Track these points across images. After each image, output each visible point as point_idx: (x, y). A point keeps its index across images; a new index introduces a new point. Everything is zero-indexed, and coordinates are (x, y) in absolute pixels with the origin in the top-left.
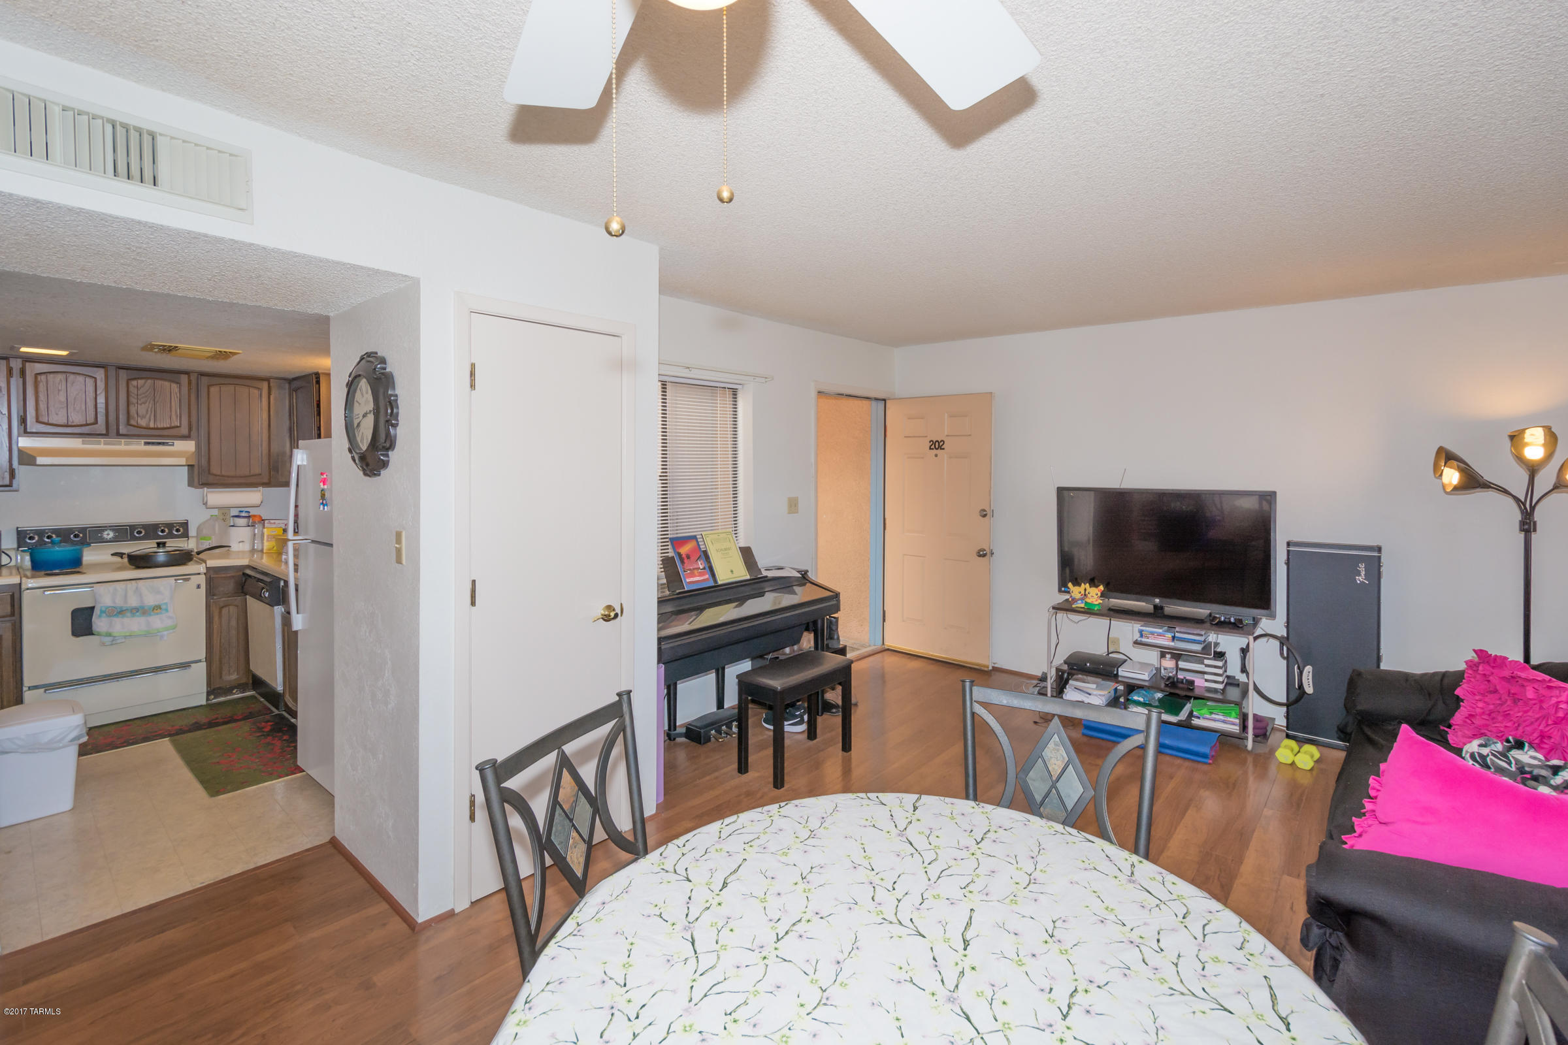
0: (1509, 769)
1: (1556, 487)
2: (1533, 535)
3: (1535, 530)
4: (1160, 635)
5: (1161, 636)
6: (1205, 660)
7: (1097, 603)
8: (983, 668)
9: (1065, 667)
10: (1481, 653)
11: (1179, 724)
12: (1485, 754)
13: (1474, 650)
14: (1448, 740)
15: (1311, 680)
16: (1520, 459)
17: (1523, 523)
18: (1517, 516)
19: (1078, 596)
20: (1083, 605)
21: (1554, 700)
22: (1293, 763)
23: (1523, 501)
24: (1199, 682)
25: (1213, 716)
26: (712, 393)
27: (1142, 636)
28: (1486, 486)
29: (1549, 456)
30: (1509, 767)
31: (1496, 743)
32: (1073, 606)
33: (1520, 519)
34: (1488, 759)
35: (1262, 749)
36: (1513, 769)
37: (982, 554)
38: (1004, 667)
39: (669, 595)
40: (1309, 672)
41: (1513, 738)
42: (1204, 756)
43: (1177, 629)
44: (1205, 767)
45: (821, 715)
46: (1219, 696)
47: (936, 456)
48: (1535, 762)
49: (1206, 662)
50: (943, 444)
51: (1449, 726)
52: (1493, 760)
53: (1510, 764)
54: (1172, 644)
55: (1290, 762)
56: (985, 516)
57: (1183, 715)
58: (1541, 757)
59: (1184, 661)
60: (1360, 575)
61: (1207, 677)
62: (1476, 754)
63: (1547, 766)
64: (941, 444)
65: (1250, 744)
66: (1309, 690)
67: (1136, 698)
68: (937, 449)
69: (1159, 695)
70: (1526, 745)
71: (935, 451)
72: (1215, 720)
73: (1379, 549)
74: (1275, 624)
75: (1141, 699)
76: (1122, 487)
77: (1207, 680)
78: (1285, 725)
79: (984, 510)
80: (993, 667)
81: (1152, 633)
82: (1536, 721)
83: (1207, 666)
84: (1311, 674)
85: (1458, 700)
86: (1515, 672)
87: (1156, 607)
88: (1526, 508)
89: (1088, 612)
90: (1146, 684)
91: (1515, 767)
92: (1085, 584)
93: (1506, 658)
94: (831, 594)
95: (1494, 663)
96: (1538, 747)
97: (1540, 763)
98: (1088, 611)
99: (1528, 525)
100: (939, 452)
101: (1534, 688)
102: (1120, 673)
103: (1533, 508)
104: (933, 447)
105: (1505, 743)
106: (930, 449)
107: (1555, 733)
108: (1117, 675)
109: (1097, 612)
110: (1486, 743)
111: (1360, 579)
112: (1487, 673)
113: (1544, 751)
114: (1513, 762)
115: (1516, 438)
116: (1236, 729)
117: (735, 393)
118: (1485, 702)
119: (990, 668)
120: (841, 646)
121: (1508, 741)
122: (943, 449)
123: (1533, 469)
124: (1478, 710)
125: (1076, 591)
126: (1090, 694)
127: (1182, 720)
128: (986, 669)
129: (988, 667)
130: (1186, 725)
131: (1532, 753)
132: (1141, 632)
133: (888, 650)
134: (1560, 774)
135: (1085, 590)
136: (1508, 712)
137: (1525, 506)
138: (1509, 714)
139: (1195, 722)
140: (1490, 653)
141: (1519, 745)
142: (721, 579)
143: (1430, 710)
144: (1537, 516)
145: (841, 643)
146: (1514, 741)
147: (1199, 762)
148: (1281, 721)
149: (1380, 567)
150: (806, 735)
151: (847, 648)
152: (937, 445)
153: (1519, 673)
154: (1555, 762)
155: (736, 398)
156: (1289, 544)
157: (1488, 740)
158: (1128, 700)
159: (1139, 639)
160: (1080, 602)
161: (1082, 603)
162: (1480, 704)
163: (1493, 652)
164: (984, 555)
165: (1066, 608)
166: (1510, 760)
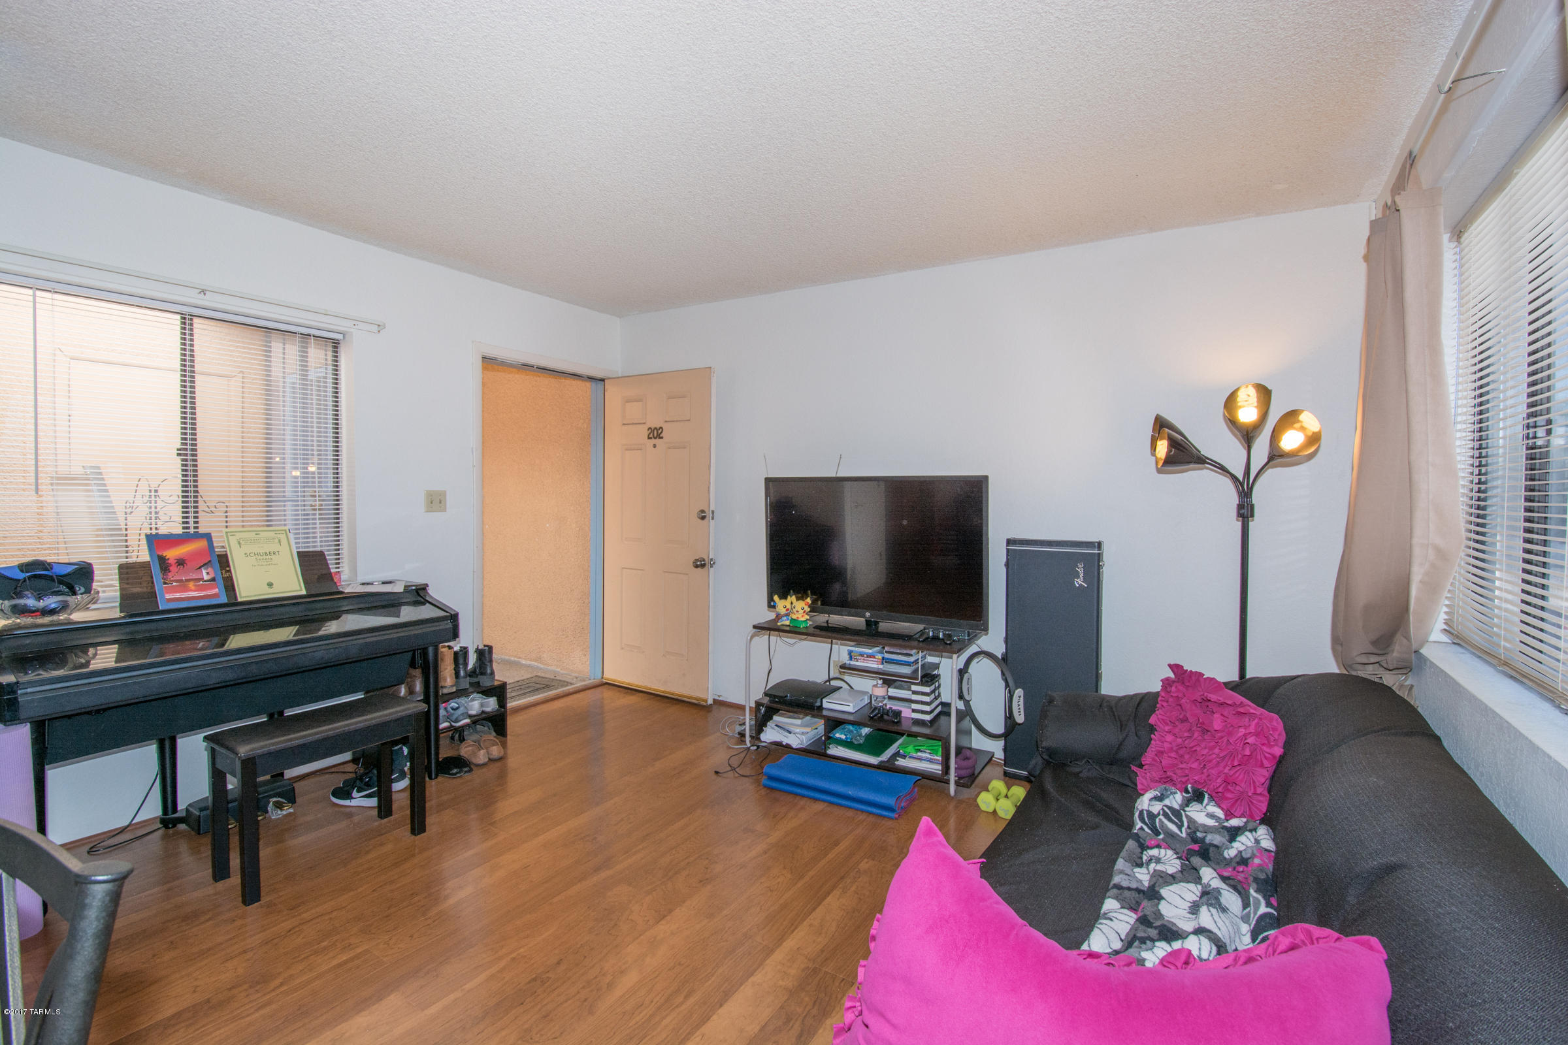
0: (1179, 835)
1: (1271, 458)
2: (1250, 523)
3: (1252, 516)
4: (870, 656)
5: (872, 657)
6: (912, 686)
7: (803, 619)
8: (702, 703)
9: (766, 700)
10: (1176, 668)
11: (880, 767)
12: (1156, 813)
13: (1170, 666)
14: (1136, 785)
15: (1022, 707)
16: (1232, 422)
17: (1240, 507)
18: (1234, 499)
19: (783, 611)
20: (787, 623)
21: (1242, 731)
22: (995, 812)
23: (1241, 479)
24: (907, 713)
25: (920, 754)
26: (266, 336)
27: (851, 658)
28: (1200, 460)
29: (1264, 416)
30: (1179, 833)
31: (1175, 793)
32: (779, 624)
33: (1237, 502)
34: (1157, 820)
35: (966, 793)
36: (1184, 835)
37: (700, 564)
38: (729, 700)
39: (124, 618)
40: (1020, 697)
41: (1192, 787)
42: (890, 809)
43: (887, 649)
44: (889, 823)
45: (436, 778)
46: (926, 731)
47: (655, 446)
48: (1211, 822)
49: (914, 688)
50: (662, 432)
51: (1141, 766)
52: (1163, 822)
53: (1180, 827)
54: (881, 666)
55: (991, 810)
56: (703, 518)
57: (885, 756)
58: (1220, 813)
59: (896, 688)
60: (1078, 577)
61: (914, 706)
62: (1145, 812)
63: (1224, 828)
64: (660, 432)
65: (952, 788)
66: (1020, 718)
67: (837, 735)
68: (655, 438)
69: (865, 731)
70: (1206, 796)
71: (653, 441)
72: (920, 759)
73: (1099, 545)
74: (994, 639)
75: (843, 737)
76: (838, 475)
77: (914, 711)
78: (1003, 758)
79: (703, 511)
80: (714, 699)
81: (862, 655)
82: (1223, 760)
83: (914, 693)
84: (1022, 699)
85: (1152, 729)
86: (1206, 694)
87: (868, 623)
88: (1243, 489)
89: (794, 631)
90: (851, 718)
91: (1186, 831)
92: (791, 596)
93: (1201, 675)
94: (445, 614)
95: (1189, 681)
96: (1217, 799)
97: (1217, 824)
98: (793, 629)
99: (1245, 512)
100: (657, 441)
101: (1222, 715)
102: (825, 705)
103: (1251, 489)
104: (651, 436)
105: (1184, 794)
106: (649, 438)
107: (1240, 778)
108: (821, 708)
109: (804, 631)
110: (1162, 794)
111: (1079, 582)
112: (1180, 695)
113: (1225, 805)
114: (1186, 824)
115: (1230, 402)
116: (937, 768)
117: (336, 345)
118: (1174, 735)
119: (710, 702)
120: (496, 683)
121: (1187, 791)
122: (662, 438)
123: (1247, 435)
124: (1166, 745)
125: (782, 605)
126: (790, 733)
127: (884, 762)
128: (705, 704)
129: (706, 701)
130: (889, 768)
131: (1213, 809)
132: (850, 653)
133: (607, 684)
134: (1238, 839)
135: (792, 603)
136: (1194, 749)
137: (1243, 487)
138: (1196, 750)
139: (901, 762)
140: (1185, 668)
141: (1198, 797)
142: (243, 595)
143: (1121, 744)
144: (1256, 497)
145: (497, 678)
146: (1193, 791)
147: (885, 817)
148: (999, 755)
149: (1099, 567)
150: (375, 812)
151: (508, 687)
152: (656, 433)
153: (1209, 695)
154: (1235, 822)
155: (337, 352)
156: (1009, 542)
157: (1166, 789)
158: (829, 738)
159: (848, 662)
160: (785, 618)
161: (788, 619)
162: (1169, 738)
163: (1187, 667)
164: (703, 566)
165: (770, 628)
166: (1182, 822)
